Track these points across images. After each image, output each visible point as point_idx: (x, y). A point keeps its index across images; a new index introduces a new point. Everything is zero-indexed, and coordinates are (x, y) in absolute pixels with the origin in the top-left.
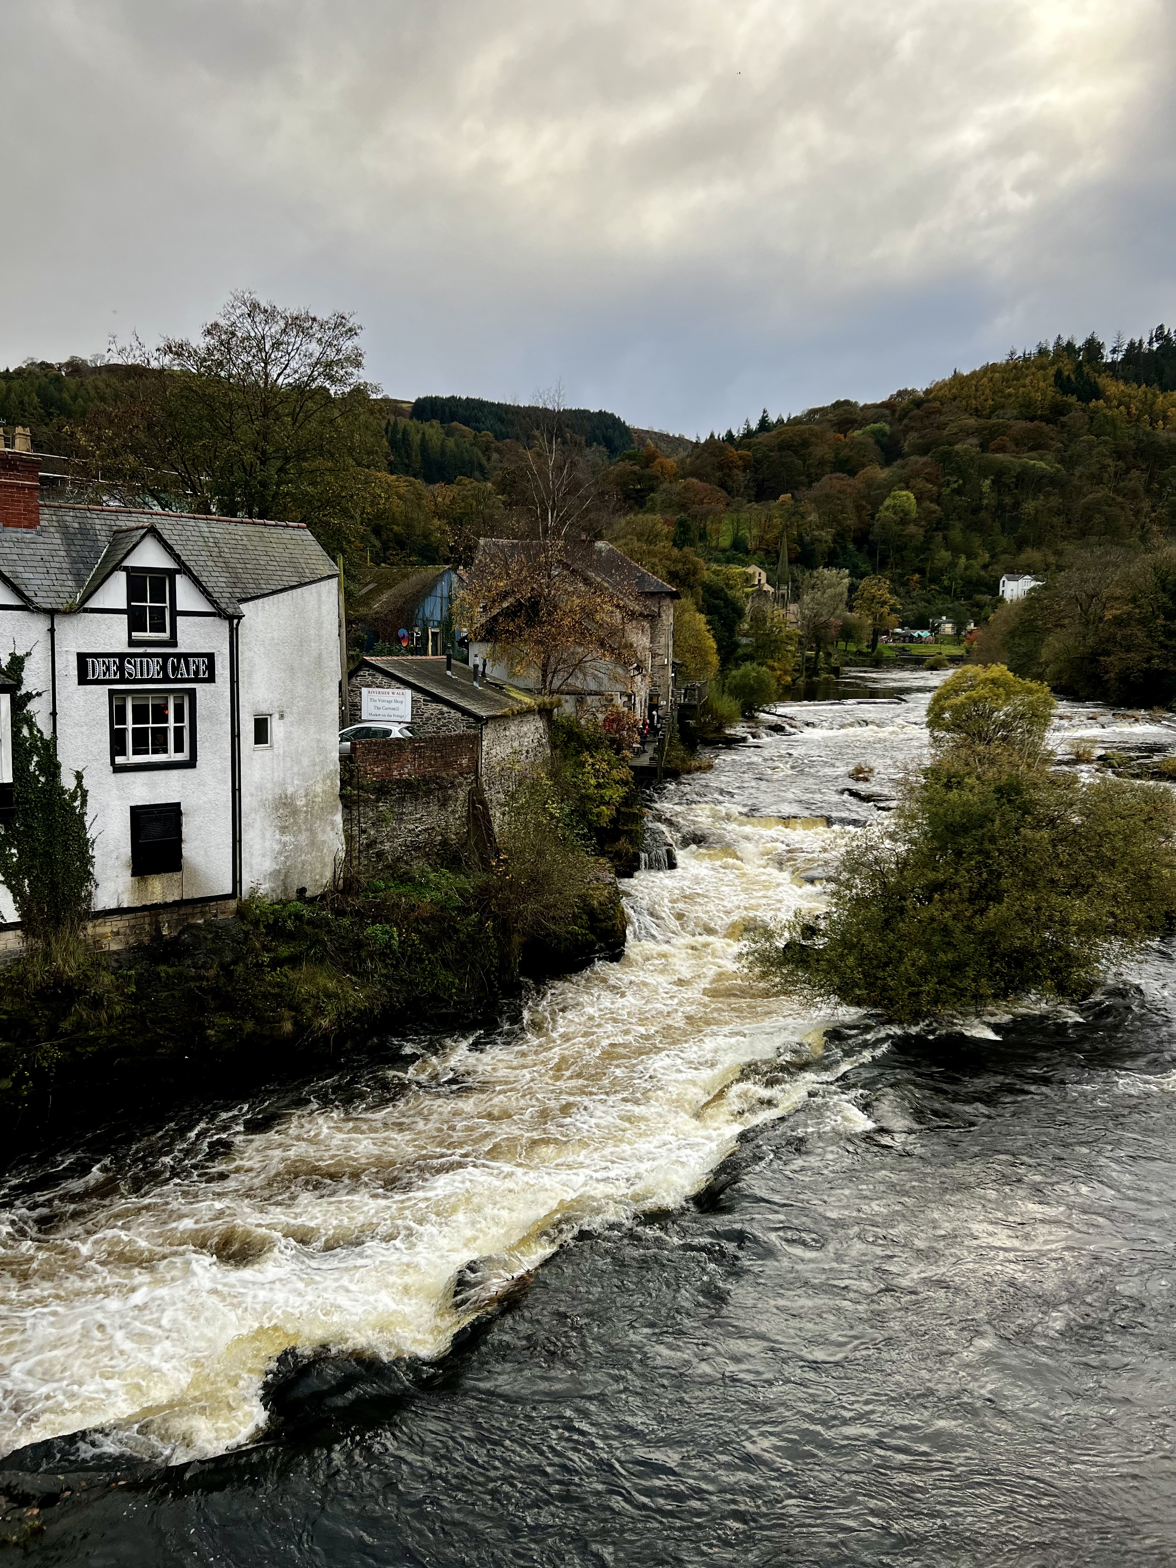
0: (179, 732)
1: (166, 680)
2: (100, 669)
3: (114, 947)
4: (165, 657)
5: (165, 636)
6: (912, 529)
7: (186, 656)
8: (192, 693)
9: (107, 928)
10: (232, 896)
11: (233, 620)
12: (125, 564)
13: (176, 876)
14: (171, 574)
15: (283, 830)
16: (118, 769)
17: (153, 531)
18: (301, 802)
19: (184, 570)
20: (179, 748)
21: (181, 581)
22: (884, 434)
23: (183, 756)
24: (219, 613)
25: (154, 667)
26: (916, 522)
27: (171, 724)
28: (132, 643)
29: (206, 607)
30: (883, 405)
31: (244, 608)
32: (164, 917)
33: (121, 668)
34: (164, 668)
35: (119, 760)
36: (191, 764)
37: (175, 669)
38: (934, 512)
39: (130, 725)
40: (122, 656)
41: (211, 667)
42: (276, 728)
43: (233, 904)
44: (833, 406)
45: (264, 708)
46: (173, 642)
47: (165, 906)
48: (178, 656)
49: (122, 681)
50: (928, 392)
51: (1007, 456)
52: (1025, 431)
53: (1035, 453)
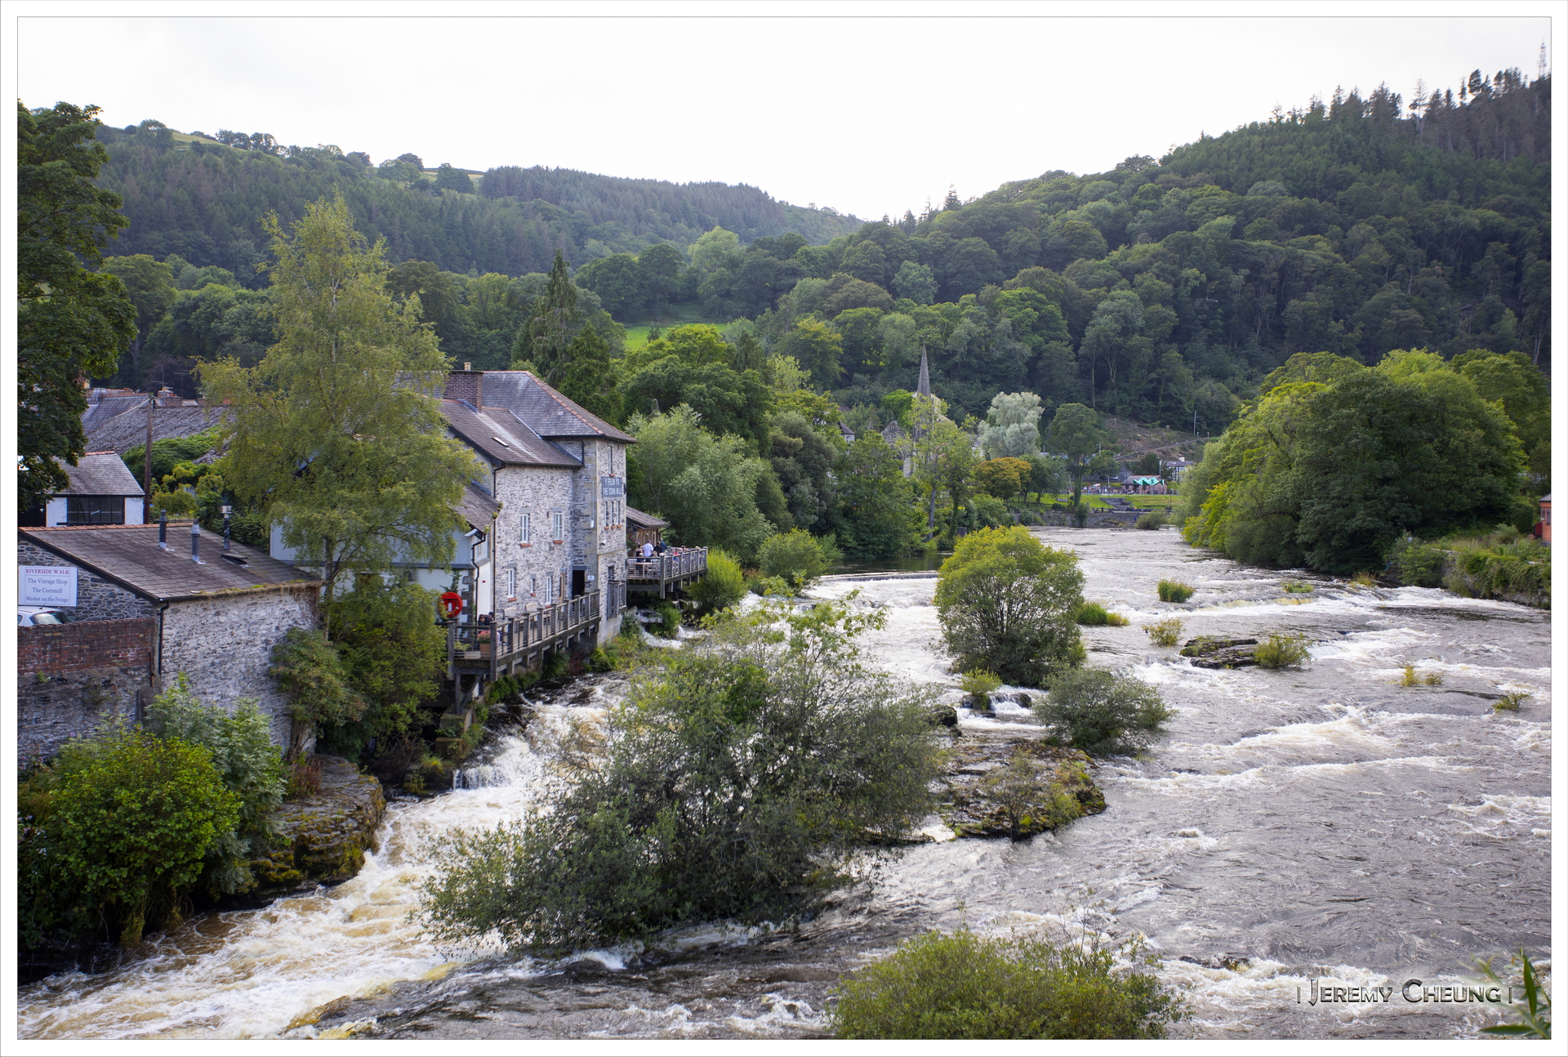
6: (1136, 339)
22: (1107, 215)
26: (1142, 332)
30: (1109, 176)
38: (1165, 319)
44: (1043, 177)
50: (1166, 160)
51: (1267, 243)
52: (1294, 210)
53: (1305, 239)
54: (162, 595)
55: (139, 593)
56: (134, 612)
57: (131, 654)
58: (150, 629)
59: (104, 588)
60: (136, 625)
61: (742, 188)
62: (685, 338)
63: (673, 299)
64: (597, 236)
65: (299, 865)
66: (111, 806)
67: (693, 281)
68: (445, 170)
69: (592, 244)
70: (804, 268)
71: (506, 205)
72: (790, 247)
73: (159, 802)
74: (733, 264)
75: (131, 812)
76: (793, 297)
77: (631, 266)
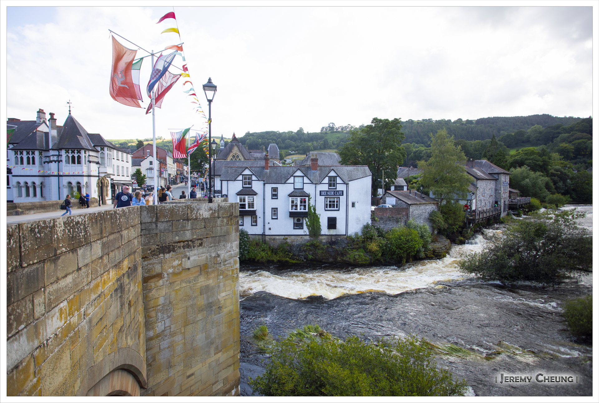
0: (337, 204)
1: (335, 195)
2: (323, 193)
3: (324, 241)
4: (334, 191)
5: (335, 188)
7: (338, 191)
8: (339, 197)
9: (323, 237)
10: (346, 235)
11: (347, 184)
12: (328, 175)
13: (335, 230)
14: (336, 177)
15: (357, 224)
16: (326, 210)
17: (333, 170)
18: (361, 219)
19: (338, 176)
20: (337, 207)
21: (338, 178)
23: (338, 209)
24: (344, 183)
25: (333, 193)
27: (336, 203)
28: (329, 189)
29: (343, 183)
31: (350, 182)
32: (333, 237)
33: (327, 193)
34: (334, 193)
35: (326, 209)
36: (339, 210)
37: (336, 193)
39: (328, 203)
40: (327, 191)
41: (343, 193)
42: (356, 205)
43: (345, 237)
45: (354, 201)
46: (336, 189)
47: (333, 235)
48: (337, 191)
49: (327, 195)
54: (410, 203)
55: (406, 203)
56: (405, 206)
57: (404, 213)
58: (407, 209)
59: (400, 202)
60: (405, 208)
61: (544, 115)
62: (526, 150)
63: (523, 142)
64: (503, 130)
65: (433, 254)
66: (400, 239)
67: (529, 137)
68: (468, 121)
69: (502, 132)
70: (562, 132)
71: (481, 126)
72: (558, 127)
73: (408, 240)
74: (540, 133)
75: (403, 241)
76: (558, 139)
77: (512, 136)
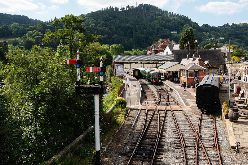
50: (87, 15)
51: (100, 28)
52: (103, 23)
53: (105, 27)
